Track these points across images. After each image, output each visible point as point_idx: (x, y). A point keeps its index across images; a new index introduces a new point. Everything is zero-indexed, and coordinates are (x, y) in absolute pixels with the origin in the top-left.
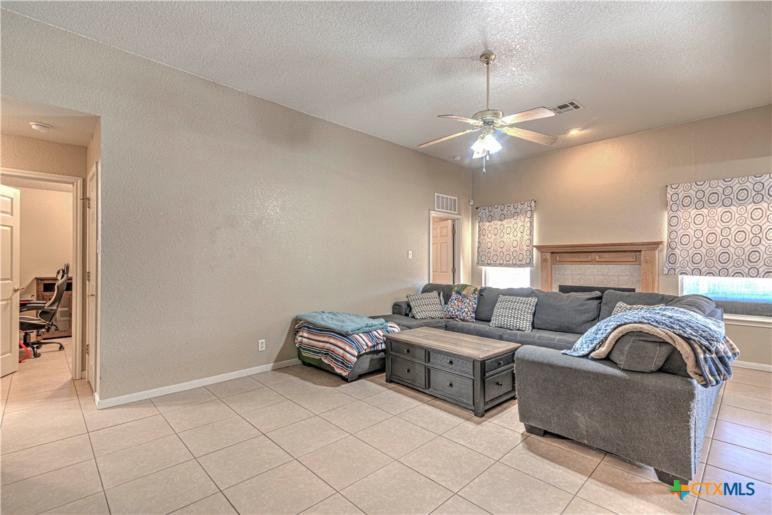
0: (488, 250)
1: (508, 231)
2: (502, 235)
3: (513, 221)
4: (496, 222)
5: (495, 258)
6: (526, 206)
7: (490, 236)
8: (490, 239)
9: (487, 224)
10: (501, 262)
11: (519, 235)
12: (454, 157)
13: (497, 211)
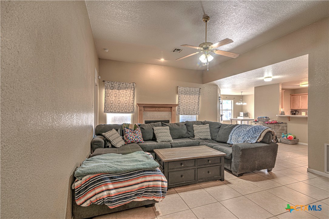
0: (110, 105)
1: (123, 95)
2: (119, 97)
3: (125, 91)
4: (116, 90)
5: (115, 109)
6: (131, 85)
7: (112, 97)
8: (112, 99)
9: (111, 91)
10: (119, 111)
11: (128, 98)
12: (105, 49)
13: (116, 85)
